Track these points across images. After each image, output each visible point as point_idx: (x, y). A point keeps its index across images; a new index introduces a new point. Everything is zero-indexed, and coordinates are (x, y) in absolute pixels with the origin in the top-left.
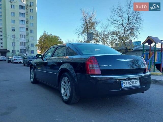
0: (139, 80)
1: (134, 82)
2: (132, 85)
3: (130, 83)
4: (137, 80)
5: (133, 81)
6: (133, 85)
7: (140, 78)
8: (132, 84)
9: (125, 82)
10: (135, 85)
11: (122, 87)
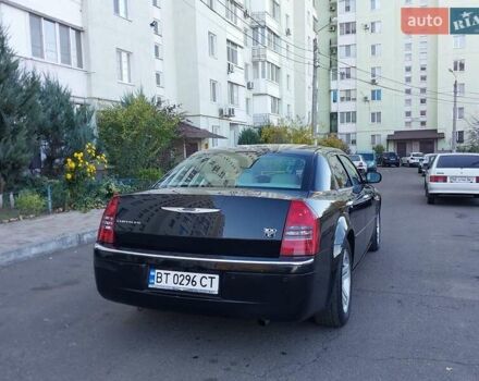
0: (217, 277)
1: (197, 279)
2: (186, 286)
3: (180, 279)
4: (207, 276)
5: (192, 275)
6: (190, 287)
7: (224, 273)
8: (185, 282)
9: (162, 272)
10: (198, 288)
11: (150, 286)
